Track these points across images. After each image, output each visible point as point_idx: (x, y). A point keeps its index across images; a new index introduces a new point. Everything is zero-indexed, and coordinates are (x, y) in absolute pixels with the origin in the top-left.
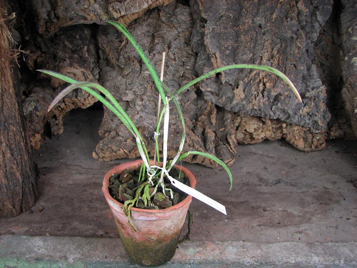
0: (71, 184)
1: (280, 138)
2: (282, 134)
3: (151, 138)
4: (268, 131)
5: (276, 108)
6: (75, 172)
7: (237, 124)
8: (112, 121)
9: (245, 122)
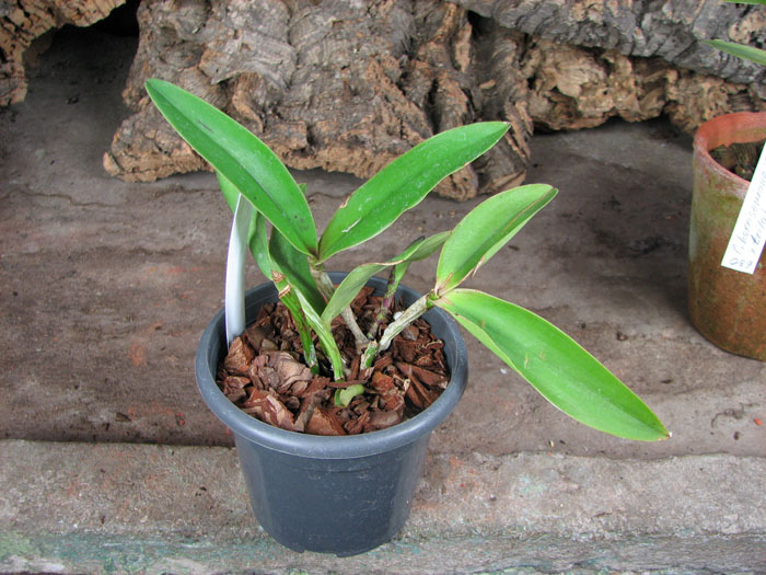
0: (34, 255)
1: (656, 114)
2: (661, 103)
3: (274, 111)
4: (624, 93)
5: (654, 20)
6: (50, 215)
7: (529, 71)
8: (163, 60)
9: (556, 65)
